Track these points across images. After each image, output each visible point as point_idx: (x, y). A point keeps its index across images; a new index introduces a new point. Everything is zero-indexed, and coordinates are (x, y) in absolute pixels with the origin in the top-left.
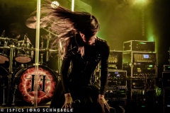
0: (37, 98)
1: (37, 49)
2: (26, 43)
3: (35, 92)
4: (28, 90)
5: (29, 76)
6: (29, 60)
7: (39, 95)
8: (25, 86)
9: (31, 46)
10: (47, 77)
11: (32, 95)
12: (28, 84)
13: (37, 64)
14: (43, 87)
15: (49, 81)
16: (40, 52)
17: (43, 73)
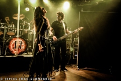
0: (17, 52)
1: (18, 29)
2: (12, 26)
3: (17, 49)
4: (13, 48)
5: (14, 42)
6: (14, 34)
7: (18, 50)
8: (11, 46)
9: (15, 28)
10: (23, 42)
11: (15, 50)
12: (13, 45)
13: (18, 36)
14: (20, 47)
15: (23, 44)
16: (19, 31)
17: (21, 40)
